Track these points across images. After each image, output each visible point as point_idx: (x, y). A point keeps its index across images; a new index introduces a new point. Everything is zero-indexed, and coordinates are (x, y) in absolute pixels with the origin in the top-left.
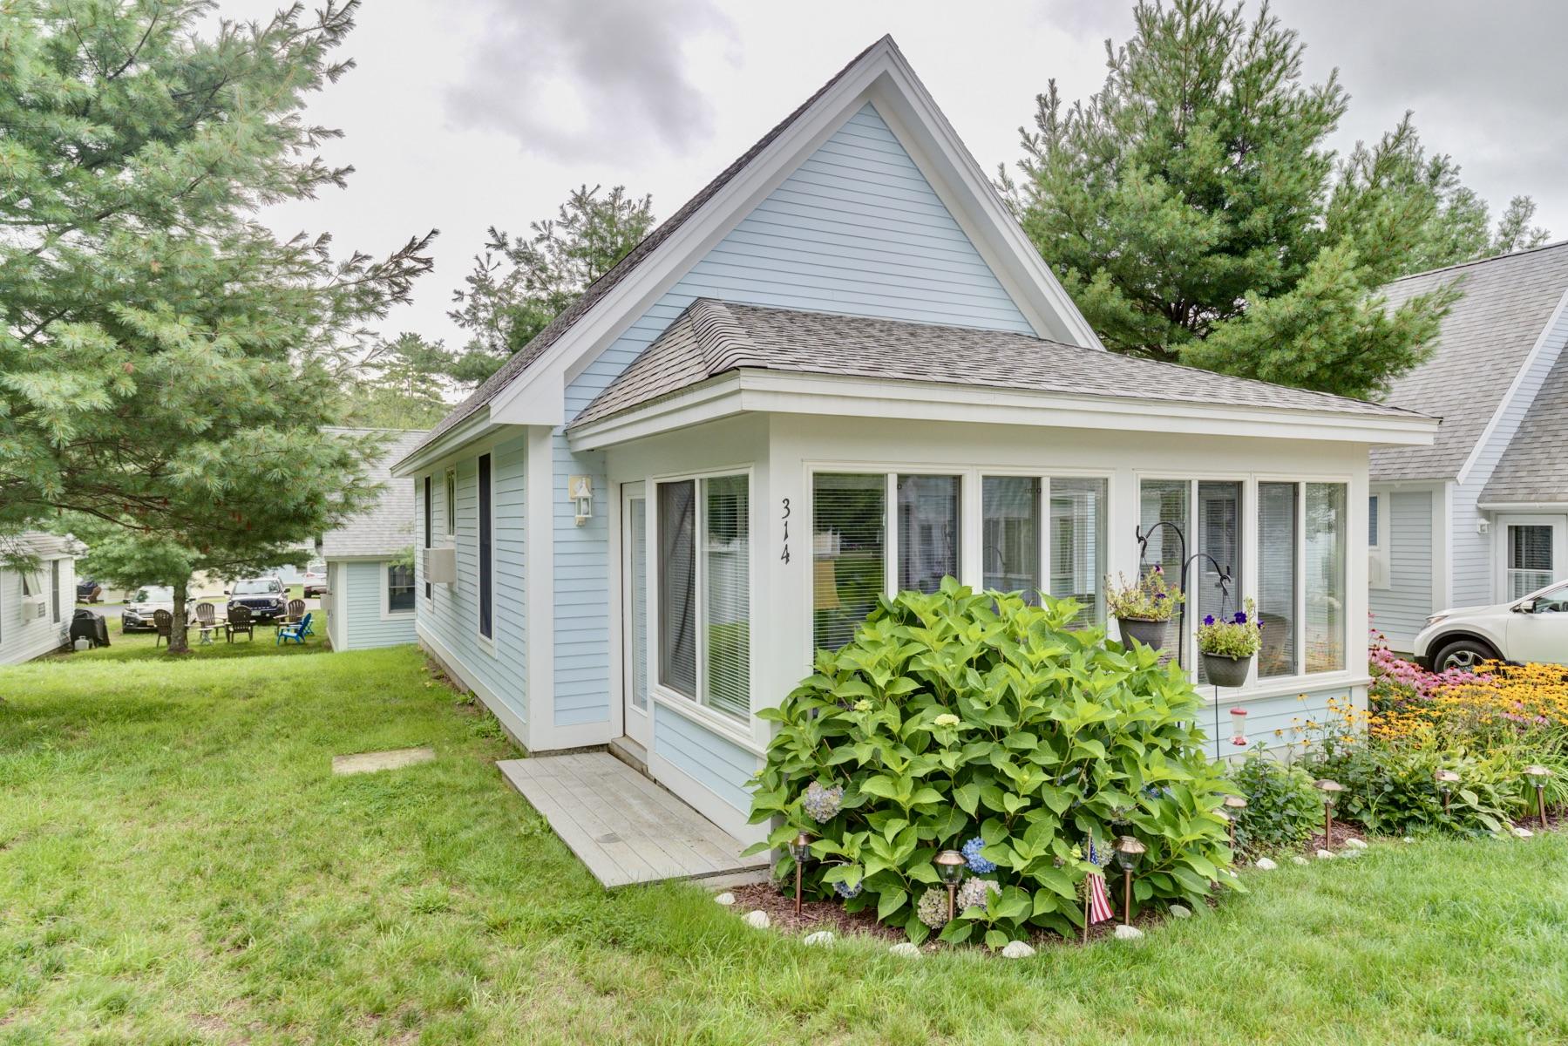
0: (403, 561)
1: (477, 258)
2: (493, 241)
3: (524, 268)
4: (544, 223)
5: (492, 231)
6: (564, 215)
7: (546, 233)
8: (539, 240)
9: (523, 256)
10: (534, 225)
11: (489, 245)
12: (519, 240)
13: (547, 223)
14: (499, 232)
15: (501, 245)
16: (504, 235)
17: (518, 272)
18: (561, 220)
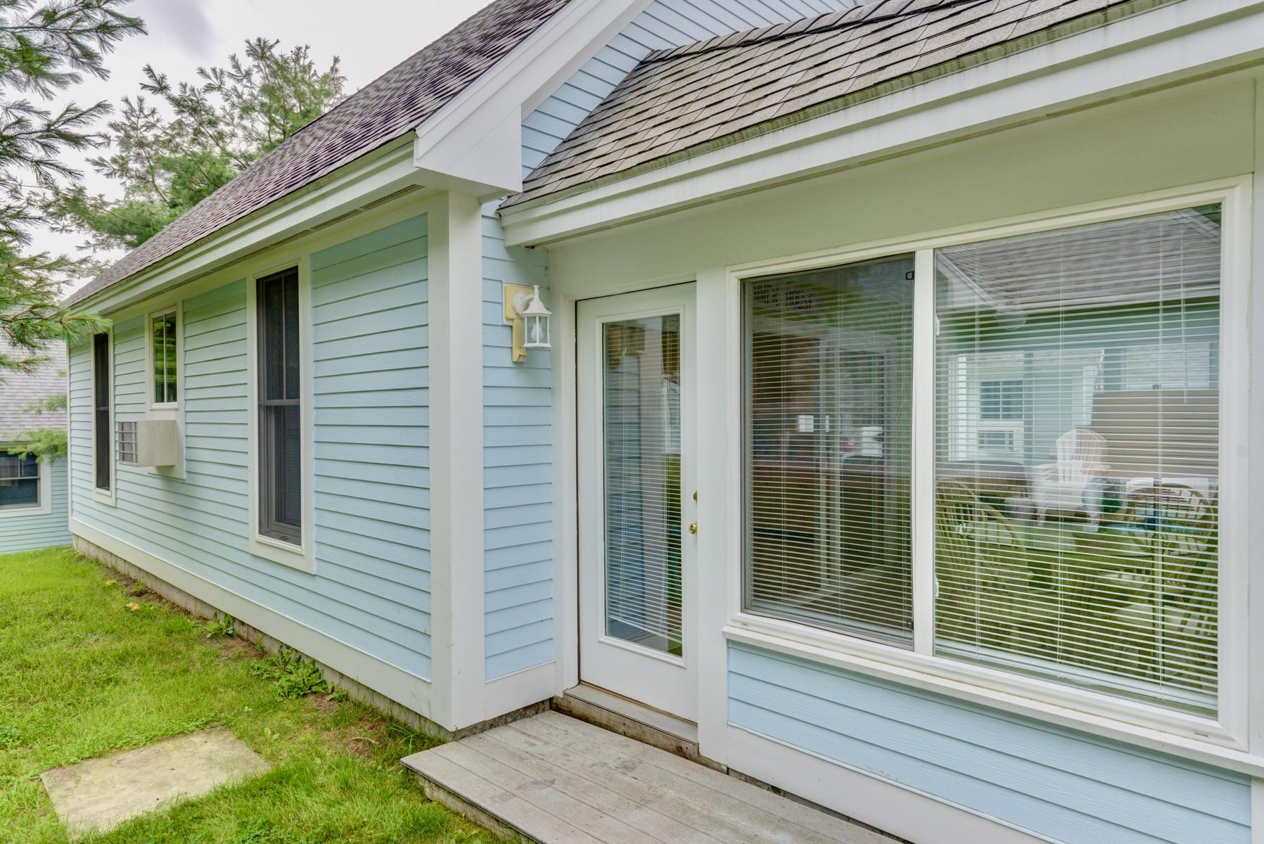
0: (30, 448)
1: (126, 101)
2: (151, 83)
3: (189, 120)
4: (214, 70)
5: (149, 70)
6: (237, 66)
7: (216, 82)
8: (209, 88)
9: (189, 105)
10: (202, 72)
11: (145, 87)
12: (184, 86)
13: (218, 70)
14: (158, 73)
15: (161, 87)
16: (163, 78)
17: (180, 123)
18: (233, 71)
